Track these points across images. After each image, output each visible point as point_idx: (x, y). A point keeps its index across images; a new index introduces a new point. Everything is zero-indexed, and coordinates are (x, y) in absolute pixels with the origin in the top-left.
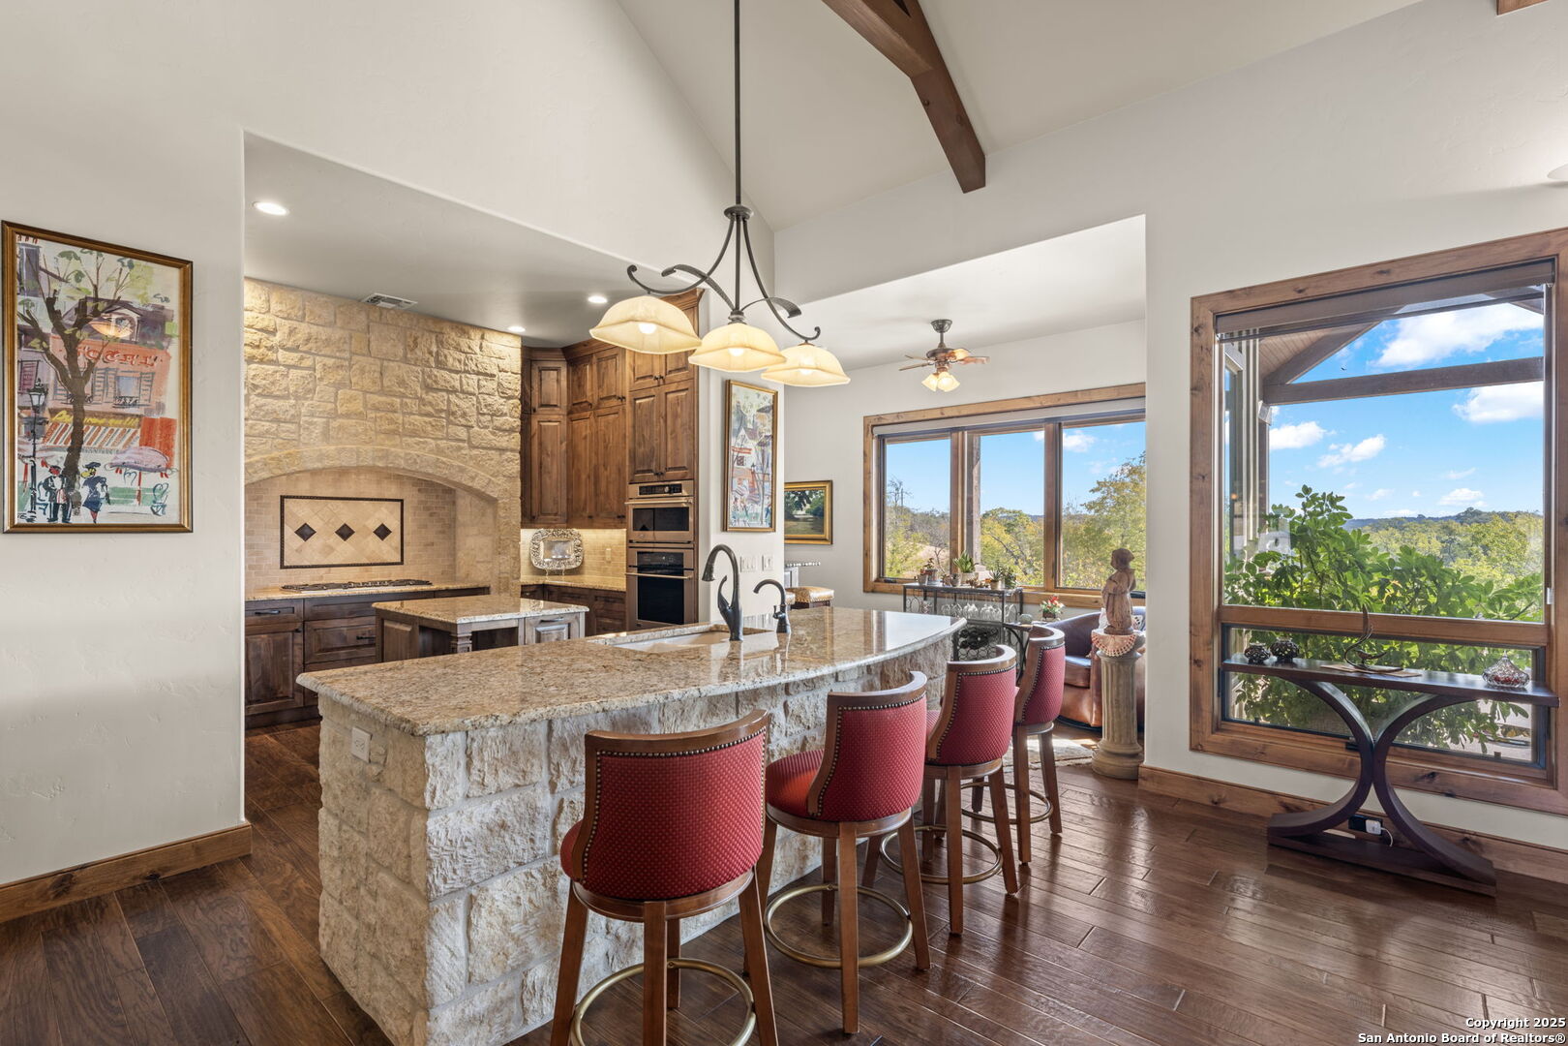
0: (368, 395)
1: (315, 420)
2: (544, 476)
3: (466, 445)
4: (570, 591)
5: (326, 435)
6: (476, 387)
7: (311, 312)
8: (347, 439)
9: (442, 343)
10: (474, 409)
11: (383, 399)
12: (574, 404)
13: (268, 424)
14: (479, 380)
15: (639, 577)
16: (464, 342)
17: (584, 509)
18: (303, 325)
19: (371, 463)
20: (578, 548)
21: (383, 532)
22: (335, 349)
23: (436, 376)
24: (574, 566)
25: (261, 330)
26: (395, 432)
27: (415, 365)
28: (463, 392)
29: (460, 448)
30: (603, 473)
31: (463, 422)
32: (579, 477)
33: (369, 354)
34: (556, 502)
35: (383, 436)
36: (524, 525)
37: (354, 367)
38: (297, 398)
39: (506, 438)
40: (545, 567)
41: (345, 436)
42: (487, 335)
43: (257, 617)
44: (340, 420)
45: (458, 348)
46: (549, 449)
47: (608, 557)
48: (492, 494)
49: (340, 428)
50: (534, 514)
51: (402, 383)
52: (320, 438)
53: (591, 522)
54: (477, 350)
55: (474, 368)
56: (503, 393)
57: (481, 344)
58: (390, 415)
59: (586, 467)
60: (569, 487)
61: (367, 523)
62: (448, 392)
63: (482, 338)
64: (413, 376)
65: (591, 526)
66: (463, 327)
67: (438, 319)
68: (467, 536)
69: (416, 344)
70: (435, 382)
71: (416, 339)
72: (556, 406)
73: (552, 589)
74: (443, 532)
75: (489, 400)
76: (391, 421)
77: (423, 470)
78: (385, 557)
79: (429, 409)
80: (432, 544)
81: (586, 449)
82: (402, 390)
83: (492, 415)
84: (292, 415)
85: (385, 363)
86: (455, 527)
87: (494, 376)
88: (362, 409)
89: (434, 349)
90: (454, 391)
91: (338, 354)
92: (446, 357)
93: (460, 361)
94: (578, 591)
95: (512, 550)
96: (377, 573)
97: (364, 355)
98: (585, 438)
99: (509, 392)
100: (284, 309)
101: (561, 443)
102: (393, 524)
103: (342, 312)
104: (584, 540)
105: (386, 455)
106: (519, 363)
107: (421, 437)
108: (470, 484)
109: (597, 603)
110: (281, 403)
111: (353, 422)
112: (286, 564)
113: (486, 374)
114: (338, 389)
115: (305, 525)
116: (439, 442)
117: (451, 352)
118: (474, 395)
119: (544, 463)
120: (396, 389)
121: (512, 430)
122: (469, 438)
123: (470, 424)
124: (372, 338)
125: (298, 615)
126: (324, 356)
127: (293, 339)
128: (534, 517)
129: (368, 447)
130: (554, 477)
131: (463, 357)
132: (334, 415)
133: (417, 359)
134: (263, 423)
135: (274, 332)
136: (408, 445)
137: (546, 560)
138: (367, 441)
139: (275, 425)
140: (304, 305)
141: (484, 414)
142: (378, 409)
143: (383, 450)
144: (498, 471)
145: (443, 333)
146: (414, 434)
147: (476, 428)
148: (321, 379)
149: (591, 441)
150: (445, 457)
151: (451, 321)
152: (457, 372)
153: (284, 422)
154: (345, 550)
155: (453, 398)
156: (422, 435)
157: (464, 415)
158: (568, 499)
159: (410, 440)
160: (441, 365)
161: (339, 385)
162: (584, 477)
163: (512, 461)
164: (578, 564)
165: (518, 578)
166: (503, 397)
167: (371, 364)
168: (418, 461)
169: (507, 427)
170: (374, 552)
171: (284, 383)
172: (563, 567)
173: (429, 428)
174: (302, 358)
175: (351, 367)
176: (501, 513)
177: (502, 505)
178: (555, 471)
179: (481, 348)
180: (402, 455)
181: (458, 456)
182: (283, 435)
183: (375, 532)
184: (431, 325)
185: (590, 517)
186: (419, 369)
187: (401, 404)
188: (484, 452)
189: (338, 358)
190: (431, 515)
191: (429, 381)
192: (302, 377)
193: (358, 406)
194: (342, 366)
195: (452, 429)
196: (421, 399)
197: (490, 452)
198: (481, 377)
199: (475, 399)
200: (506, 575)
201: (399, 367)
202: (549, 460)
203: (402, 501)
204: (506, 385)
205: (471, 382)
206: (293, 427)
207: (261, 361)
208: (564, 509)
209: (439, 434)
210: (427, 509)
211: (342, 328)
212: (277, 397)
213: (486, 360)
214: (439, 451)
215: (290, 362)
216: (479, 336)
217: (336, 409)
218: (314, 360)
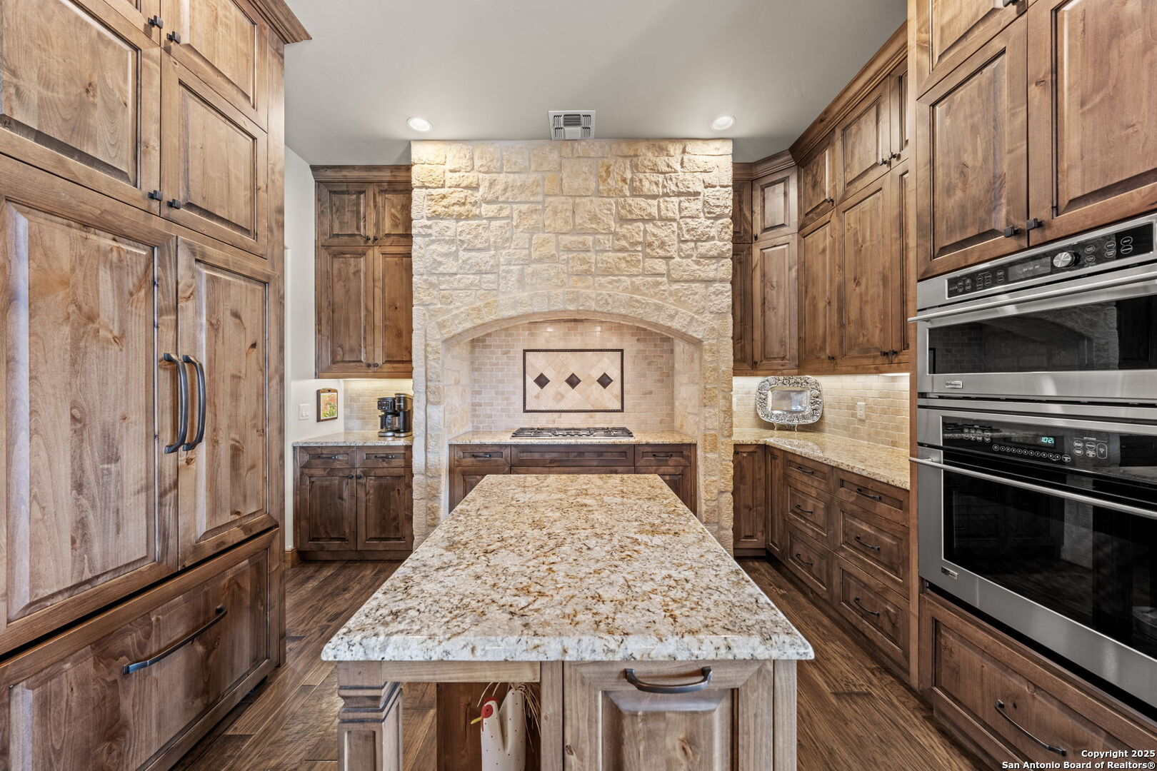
0: (561, 236)
1: (512, 268)
2: (767, 313)
3: (665, 279)
4: (799, 460)
5: (521, 282)
6: (677, 212)
7: (508, 161)
8: (540, 284)
9: (636, 166)
10: (675, 237)
11: (575, 238)
12: (807, 214)
13: (472, 276)
14: (680, 202)
15: (946, 472)
16: (661, 162)
17: (823, 349)
18: (502, 175)
19: (561, 307)
20: (816, 400)
21: (604, 381)
22: (530, 194)
23: (630, 206)
24: (810, 421)
25: (467, 187)
26: (587, 273)
27: (608, 197)
28: (661, 219)
29: (658, 284)
30: (853, 292)
31: (662, 253)
32: (815, 306)
33: (562, 193)
34: (782, 343)
35: (575, 278)
36: (737, 372)
37: (548, 209)
38: (496, 248)
39: (713, 267)
40: (773, 420)
41: (539, 281)
42: (690, 147)
43: (473, 459)
44: (534, 266)
45: (655, 170)
46: (775, 280)
47: (861, 413)
48: (695, 335)
49: (534, 274)
50: (755, 359)
51: (594, 218)
52: (516, 286)
53: (833, 365)
54: (678, 167)
55: (674, 188)
56: (709, 213)
57: (682, 159)
58: (583, 255)
59: (825, 292)
60: (801, 323)
61: (591, 373)
62: (644, 221)
63: (684, 151)
64: (606, 209)
65: (833, 371)
66: (659, 142)
67: (632, 139)
68: (681, 384)
69: (608, 172)
70: (630, 212)
71: (608, 167)
72: (783, 225)
73: (778, 453)
74: (662, 381)
75: (692, 223)
76: (584, 261)
77: (615, 311)
78: (608, 405)
79: (624, 243)
80: (651, 393)
81: (824, 265)
82: (594, 226)
83: (696, 241)
84: (492, 266)
85: (578, 200)
86: (673, 376)
87: (699, 193)
88: (554, 252)
89: (628, 175)
90: (651, 219)
91: (532, 199)
92: (641, 180)
93: (657, 184)
94: (811, 464)
95: (722, 402)
96: (600, 421)
97: (556, 195)
98: (824, 250)
99: (718, 211)
100: (484, 163)
101: (790, 269)
102: (614, 374)
103: (535, 155)
104: (824, 391)
105: (576, 298)
106: (730, 173)
107: (615, 275)
108: (669, 324)
109: (843, 489)
110: (482, 255)
111: (545, 266)
112: (527, 408)
113: (689, 194)
114: (532, 234)
115: (542, 375)
116: (634, 279)
117: (647, 175)
118: (674, 220)
119: (768, 297)
120: (588, 225)
121: (721, 256)
122: (669, 271)
123: (669, 254)
124: (564, 175)
125: (506, 460)
126: (520, 202)
127: (493, 191)
128: (756, 363)
129: (560, 290)
130: (781, 311)
131: (661, 178)
132: (528, 261)
133: (610, 190)
134: (469, 276)
135: (476, 188)
136: (600, 285)
137: (776, 412)
138: (560, 284)
139: (478, 277)
140: (502, 156)
141: (686, 241)
142: (569, 250)
143: (573, 292)
144: (704, 308)
145: (636, 156)
146: (607, 272)
147: (677, 259)
148: (517, 227)
149: (833, 252)
150: (640, 295)
151: (647, 139)
152: (654, 197)
153: (486, 273)
154: (573, 398)
155: (650, 227)
156: (616, 272)
157: (662, 245)
158: (799, 338)
159: (603, 280)
160: (636, 192)
161: (533, 230)
162: (821, 304)
163: (721, 293)
164: (816, 419)
165: (730, 436)
166: (709, 218)
167: (563, 203)
168: (610, 300)
169: (714, 253)
170: (597, 399)
171: (485, 235)
172: (796, 422)
173: (623, 265)
174: (501, 209)
175: (544, 209)
176: (707, 357)
177: (707, 347)
178: (781, 306)
179: (682, 163)
180: (593, 296)
181: (656, 294)
182: (484, 286)
183: (599, 381)
184: (625, 148)
185: (832, 358)
186: (612, 201)
187: (594, 243)
188: (686, 285)
189: (533, 202)
190: (649, 364)
191: (623, 212)
192: (501, 227)
193: (550, 249)
194: (536, 210)
195: (649, 262)
196: (615, 234)
197: (693, 285)
198: (682, 198)
199: (675, 225)
200: (713, 432)
201: (591, 201)
202: (774, 292)
203: (622, 351)
204: (712, 202)
205: (670, 206)
206: (491, 277)
207: (467, 218)
208: (795, 352)
209: (634, 270)
210: (646, 358)
211: (536, 171)
212: (479, 250)
213: (688, 176)
214: (635, 289)
215: (491, 214)
216: (679, 151)
217: (530, 254)
218: (512, 209)
